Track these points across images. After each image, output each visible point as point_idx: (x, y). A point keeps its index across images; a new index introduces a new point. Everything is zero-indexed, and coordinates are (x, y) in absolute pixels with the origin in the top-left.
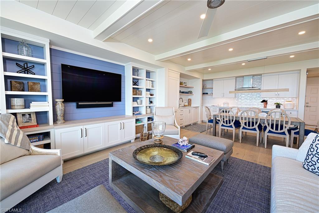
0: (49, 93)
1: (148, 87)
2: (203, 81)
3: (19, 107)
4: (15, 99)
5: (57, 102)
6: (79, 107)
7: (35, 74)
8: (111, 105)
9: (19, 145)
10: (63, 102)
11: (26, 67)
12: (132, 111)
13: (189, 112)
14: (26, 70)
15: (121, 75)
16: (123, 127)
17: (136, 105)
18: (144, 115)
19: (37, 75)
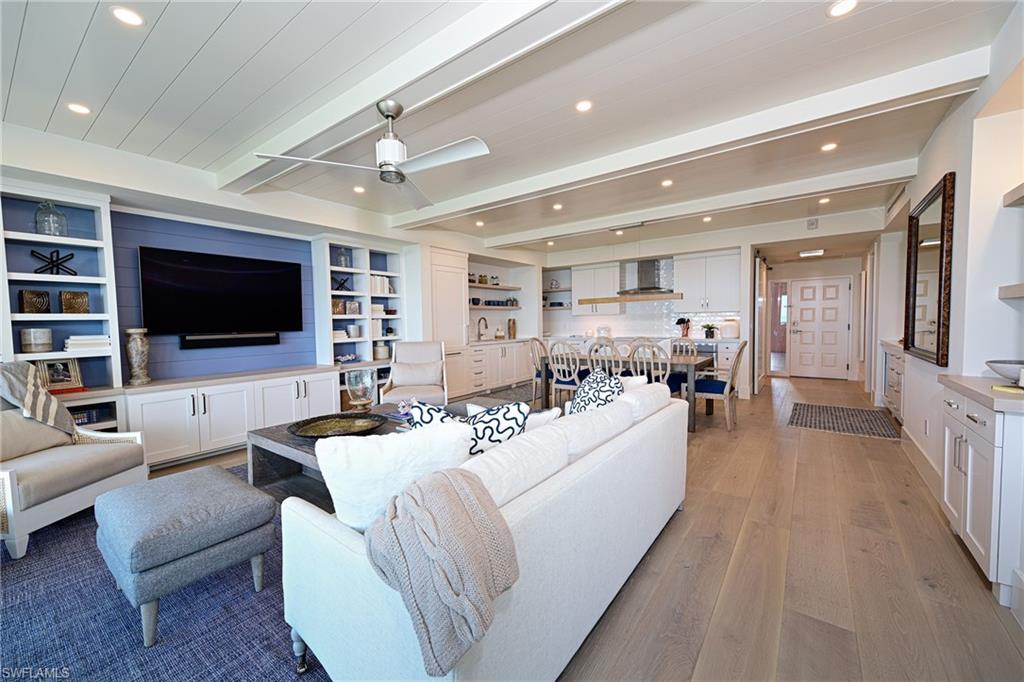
0: (111, 315)
1: (379, 291)
2: (545, 270)
3: (40, 348)
4: (32, 330)
5: (129, 335)
6: (185, 345)
7: (76, 274)
8: (275, 341)
9: (51, 422)
10: (145, 335)
11: (55, 260)
12: (333, 356)
13: (504, 354)
14: (54, 266)
15: (298, 266)
16: (303, 391)
17: (342, 337)
18: (368, 364)
19: (81, 275)
